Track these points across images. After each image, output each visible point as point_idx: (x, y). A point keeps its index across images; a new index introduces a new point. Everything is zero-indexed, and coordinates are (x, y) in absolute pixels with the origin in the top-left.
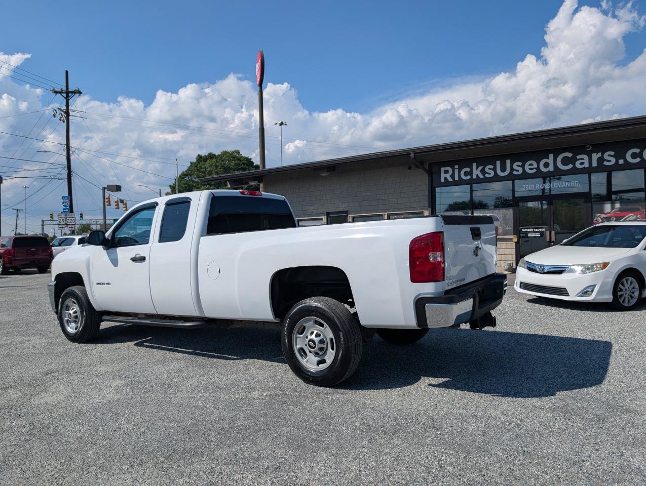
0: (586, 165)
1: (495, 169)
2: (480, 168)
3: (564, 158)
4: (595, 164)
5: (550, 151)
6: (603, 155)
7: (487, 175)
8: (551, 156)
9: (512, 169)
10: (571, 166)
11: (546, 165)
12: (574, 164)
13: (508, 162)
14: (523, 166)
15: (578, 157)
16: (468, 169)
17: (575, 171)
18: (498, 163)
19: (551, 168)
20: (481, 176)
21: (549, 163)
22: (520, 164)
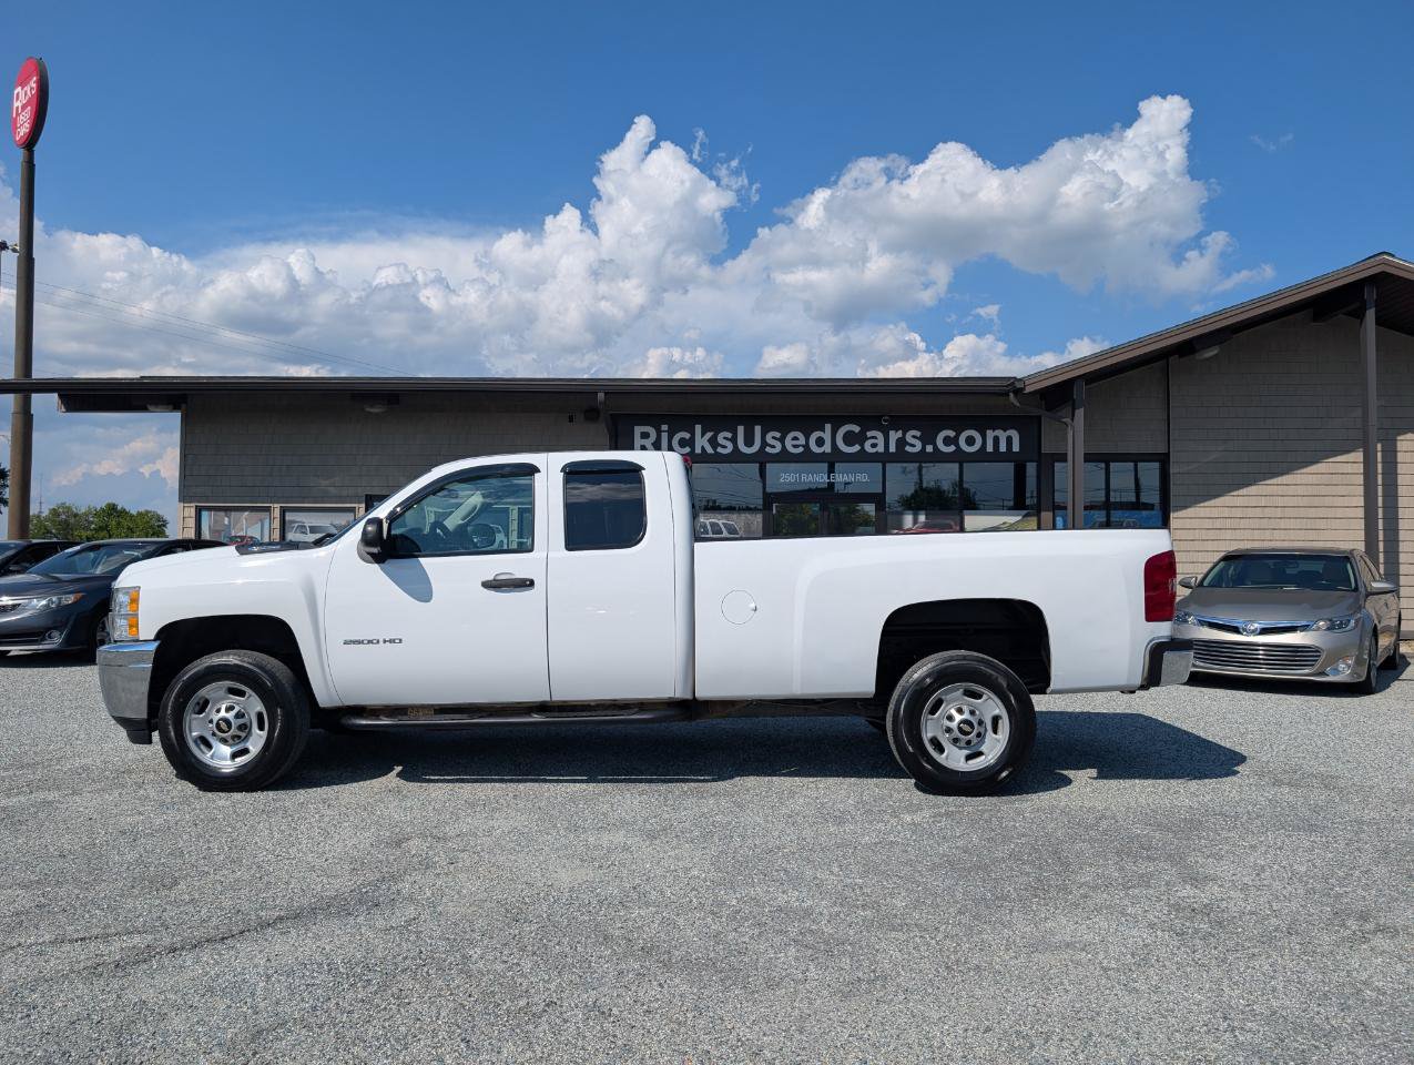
0: (881, 449)
1: (734, 440)
2: (709, 435)
3: (847, 432)
4: (892, 449)
5: (828, 419)
6: (904, 434)
7: (719, 450)
8: (828, 427)
9: (764, 444)
10: (857, 448)
11: (820, 442)
12: (862, 445)
13: (758, 429)
14: (782, 440)
15: (869, 434)
16: (687, 436)
17: (863, 457)
18: (741, 429)
19: (827, 448)
20: (710, 450)
21: (825, 439)
22: (778, 435)
